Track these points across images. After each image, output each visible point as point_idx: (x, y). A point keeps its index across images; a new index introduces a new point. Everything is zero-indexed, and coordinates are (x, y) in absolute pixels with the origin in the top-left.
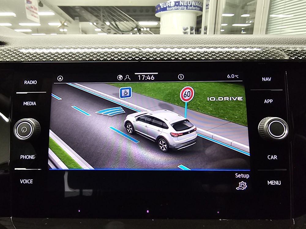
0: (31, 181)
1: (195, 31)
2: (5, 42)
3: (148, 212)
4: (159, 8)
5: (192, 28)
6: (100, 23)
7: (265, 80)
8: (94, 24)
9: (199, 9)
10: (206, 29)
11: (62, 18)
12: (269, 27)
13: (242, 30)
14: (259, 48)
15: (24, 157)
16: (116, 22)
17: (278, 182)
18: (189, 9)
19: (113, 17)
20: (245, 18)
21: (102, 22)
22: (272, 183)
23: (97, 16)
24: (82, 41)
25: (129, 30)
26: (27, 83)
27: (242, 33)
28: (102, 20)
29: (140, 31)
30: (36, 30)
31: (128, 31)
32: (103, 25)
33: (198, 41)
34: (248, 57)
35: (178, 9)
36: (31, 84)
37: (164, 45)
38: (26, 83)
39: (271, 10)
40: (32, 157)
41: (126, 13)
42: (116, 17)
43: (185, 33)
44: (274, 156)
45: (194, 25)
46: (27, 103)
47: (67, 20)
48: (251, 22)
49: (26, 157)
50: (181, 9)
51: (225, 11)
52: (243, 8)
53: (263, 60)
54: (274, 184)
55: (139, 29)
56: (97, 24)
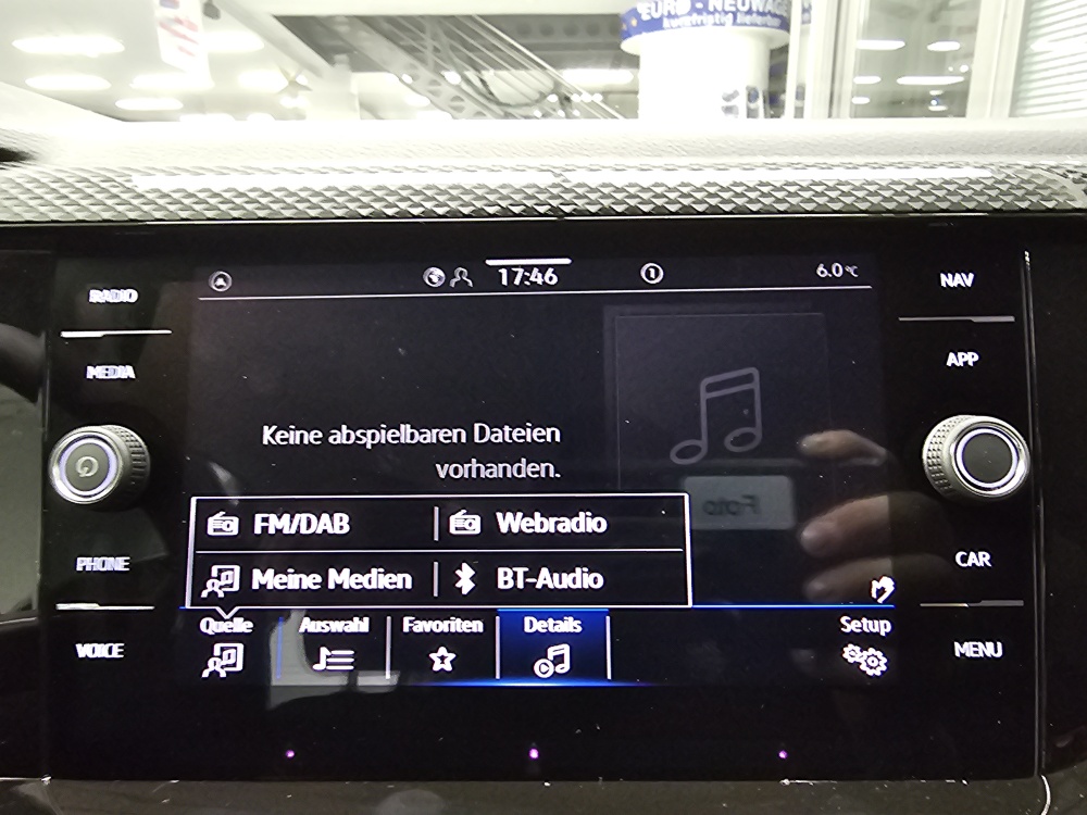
0: (116, 651)
1: (765, 102)
2: (26, 151)
4: (634, 22)
5: (754, 94)
6: (425, 73)
7: (950, 284)
8: (404, 82)
9: (776, 22)
10: (800, 94)
11: (290, 61)
13: (934, 98)
14: (982, 167)
15: (89, 564)
16: (483, 72)
17: (990, 645)
18: (742, 25)
19: (471, 54)
20: (941, 55)
21: (427, 69)
22: (972, 649)
23: (411, 51)
25: (528, 101)
26: (99, 297)
27: (932, 110)
28: (430, 63)
29: (567, 105)
30: (197, 104)
31: (526, 106)
32: (435, 83)
34: (890, 199)
35: (702, 24)
36: (114, 301)
37: (596, 161)
38: (95, 297)
40: (118, 564)
43: (728, 110)
44: (981, 554)
45: (761, 85)
46: (99, 372)
47: (305, 66)
48: (964, 69)
49: (96, 565)
50: (715, 24)
51: (870, 31)
52: (933, 18)
53: (942, 211)
54: (977, 652)
55: (563, 96)
56: (414, 78)
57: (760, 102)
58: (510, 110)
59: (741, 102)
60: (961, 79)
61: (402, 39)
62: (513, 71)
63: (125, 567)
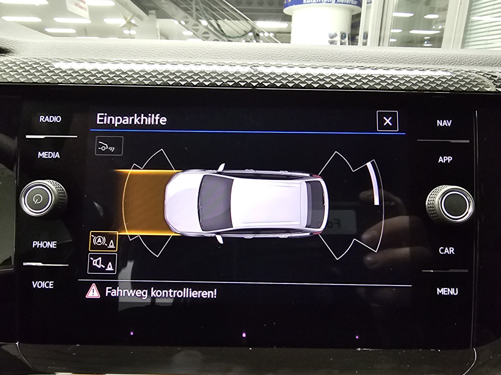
0: (50, 285)
1: (349, 39)
2: (7, 48)
3: (244, 335)
5: (344, 35)
6: (192, 21)
7: (441, 125)
8: (181, 24)
9: (355, 3)
10: (366, 36)
11: (127, 12)
12: (467, 37)
13: (426, 40)
14: (446, 71)
15: (38, 244)
16: (218, 21)
17: (453, 289)
18: (339, 3)
19: (214, 13)
20: (430, 20)
21: (193, 19)
22: (445, 291)
23: (185, 10)
24: (140, 50)
25: (239, 35)
26: (44, 120)
27: (424, 45)
28: (195, 16)
29: (257, 37)
30: (84, 31)
31: (238, 37)
32: (196, 25)
33: (336, 56)
34: (415, 85)
36: (51, 121)
37: (279, 62)
38: (42, 119)
39: (472, 8)
40: (52, 245)
41: (234, 7)
42: (218, 12)
43: (332, 43)
44: (450, 248)
45: (347, 31)
46: (44, 155)
47: (134, 15)
48: (440, 27)
49: (42, 245)
50: (327, 2)
51: (398, 9)
52: (427, 4)
53: (439, 91)
54: (447, 293)
55: (255, 34)
56: (186, 22)
57: (347, 39)
58: (231, 39)
59: (338, 39)
60: (439, 32)
61: (182, 4)
62: (232, 21)
63: (54, 246)
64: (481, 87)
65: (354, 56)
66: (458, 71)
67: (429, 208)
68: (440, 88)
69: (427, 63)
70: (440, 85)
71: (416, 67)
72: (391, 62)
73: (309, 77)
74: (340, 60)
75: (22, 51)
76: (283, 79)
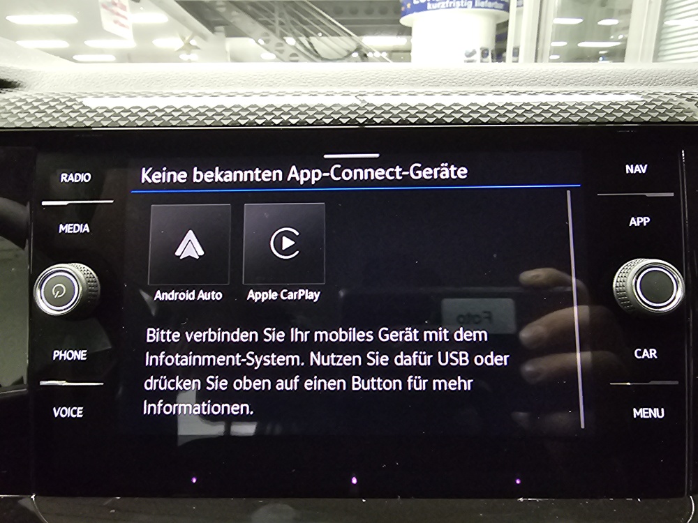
0: (78, 412)
1: (492, 56)
2: (15, 80)
3: (354, 481)
4: (409, 6)
5: (486, 52)
6: (274, 39)
7: (632, 172)
8: (259, 44)
9: (501, 6)
10: (516, 53)
11: (186, 30)
13: (601, 56)
14: (637, 94)
15: (61, 355)
16: (311, 38)
17: (656, 410)
18: (478, 7)
19: (304, 27)
20: (607, 28)
21: (276, 36)
22: (645, 413)
23: (266, 24)
24: (200, 78)
25: (340, 57)
27: (600, 62)
28: (278, 32)
29: (365, 58)
30: (127, 57)
31: (338, 59)
32: (281, 45)
35: (452, 7)
36: (76, 181)
37: (395, 89)
38: (65, 179)
39: (667, 8)
40: (81, 355)
41: (332, 17)
42: (310, 26)
44: (651, 350)
45: (490, 44)
46: (67, 228)
47: (196, 33)
48: (621, 37)
49: (66, 355)
50: (461, 7)
51: (562, 13)
52: (603, 4)
53: (628, 122)
54: (648, 415)
55: (362, 54)
56: (266, 41)
57: (490, 57)
59: (478, 56)
60: (618, 43)
61: (260, 17)
62: (330, 37)
63: (84, 357)
64: (689, 115)
65: (503, 77)
66: (654, 94)
67: (617, 292)
68: (629, 119)
69: (609, 83)
70: (629, 115)
71: (593, 89)
72: (556, 83)
73: (439, 108)
74: (483, 83)
75: (35, 84)
76: (402, 112)
